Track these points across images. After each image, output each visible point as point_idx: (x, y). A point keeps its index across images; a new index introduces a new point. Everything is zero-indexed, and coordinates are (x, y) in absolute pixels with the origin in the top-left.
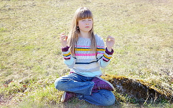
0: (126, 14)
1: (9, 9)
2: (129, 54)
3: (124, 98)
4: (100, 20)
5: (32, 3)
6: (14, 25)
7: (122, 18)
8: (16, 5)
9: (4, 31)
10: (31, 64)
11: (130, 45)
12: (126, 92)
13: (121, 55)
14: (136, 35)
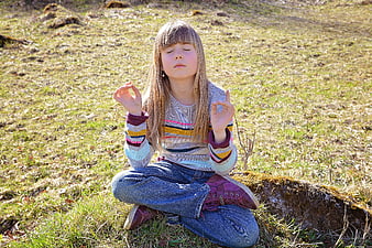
0: (315, 61)
1: (66, 52)
2: (314, 140)
3: (285, 228)
4: (257, 72)
5: (114, 40)
6: (72, 82)
7: (306, 70)
8: (80, 44)
9: (49, 94)
10: (93, 157)
11: (319, 123)
12: (292, 215)
13: (295, 142)
14: (334, 103)
